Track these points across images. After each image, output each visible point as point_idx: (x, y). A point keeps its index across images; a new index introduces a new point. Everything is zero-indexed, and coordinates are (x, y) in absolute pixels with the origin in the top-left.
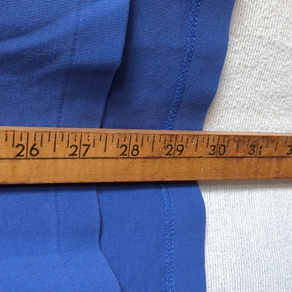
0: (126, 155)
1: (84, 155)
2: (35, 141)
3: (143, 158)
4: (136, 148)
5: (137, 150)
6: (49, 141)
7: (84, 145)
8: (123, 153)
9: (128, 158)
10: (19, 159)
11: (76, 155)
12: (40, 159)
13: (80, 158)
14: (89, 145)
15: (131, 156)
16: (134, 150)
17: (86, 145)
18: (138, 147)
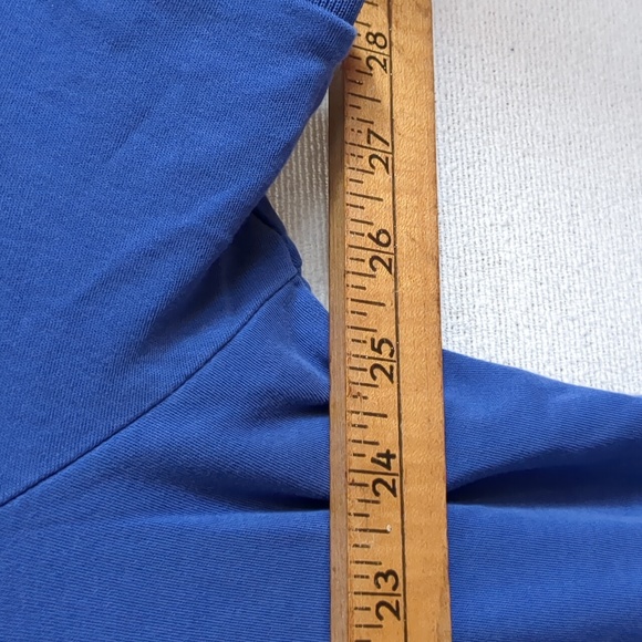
0: (385, 60)
1: (388, 144)
2: (363, 235)
3: (390, 26)
4: (371, 38)
5: (375, 36)
6: (362, 208)
7: (369, 142)
8: (383, 67)
9: (390, 56)
10: (396, 268)
11: (387, 159)
12: (395, 229)
13: (392, 153)
14: (370, 131)
15: (386, 51)
16: (375, 42)
17: (369, 137)
18: (371, 34)
